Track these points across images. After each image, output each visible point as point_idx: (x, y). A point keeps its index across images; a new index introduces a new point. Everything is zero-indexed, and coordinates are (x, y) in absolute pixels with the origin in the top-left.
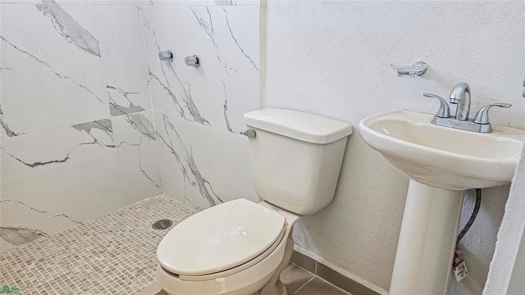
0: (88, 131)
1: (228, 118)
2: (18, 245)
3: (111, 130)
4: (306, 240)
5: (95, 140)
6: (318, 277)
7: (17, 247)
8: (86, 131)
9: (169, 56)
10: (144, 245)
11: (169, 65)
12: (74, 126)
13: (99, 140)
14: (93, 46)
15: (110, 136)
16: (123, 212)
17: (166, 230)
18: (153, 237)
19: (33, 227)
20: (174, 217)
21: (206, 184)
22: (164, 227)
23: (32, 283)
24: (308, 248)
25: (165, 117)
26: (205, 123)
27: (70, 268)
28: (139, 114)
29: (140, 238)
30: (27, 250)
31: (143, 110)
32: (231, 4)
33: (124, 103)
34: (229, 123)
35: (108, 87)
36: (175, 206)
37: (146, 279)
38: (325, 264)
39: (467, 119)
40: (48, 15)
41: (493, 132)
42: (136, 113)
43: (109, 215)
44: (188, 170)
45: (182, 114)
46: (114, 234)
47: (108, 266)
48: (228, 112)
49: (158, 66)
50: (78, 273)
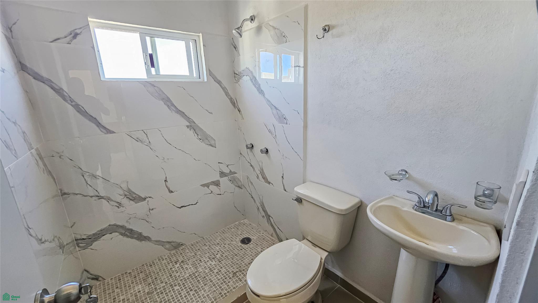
0: (208, 187)
1: (284, 183)
2: (171, 251)
3: (220, 186)
4: (332, 262)
5: (212, 192)
6: (340, 286)
7: (170, 252)
8: (207, 187)
9: (250, 146)
10: (236, 255)
11: (251, 151)
12: (201, 185)
13: (214, 192)
14: (212, 142)
15: (219, 189)
16: (224, 231)
17: (248, 245)
18: (241, 250)
19: (178, 241)
20: (252, 236)
21: (271, 218)
22: (247, 243)
23: (178, 278)
24: (333, 267)
25: (248, 178)
26: (271, 184)
27: (197, 268)
28: (234, 176)
29: (234, 250)
30: (175, 255)
31: (236, 173)
32: (287, 124)
33: (226, 171)
34: (285, 187)
35: (219, 163)
36: (252, 228)
37: (238, 279)
38: (345, 279)
39: (437, 210)
40: (192, 130)
41: (455, 221)
42: (232, 175)
43: (217, 233)
44: (260, 208)
45: (258, 177)
46: (220, 246)
47: (217, 268)
48: (284, 181)
49: (245, 151)
50: (201, 272)
